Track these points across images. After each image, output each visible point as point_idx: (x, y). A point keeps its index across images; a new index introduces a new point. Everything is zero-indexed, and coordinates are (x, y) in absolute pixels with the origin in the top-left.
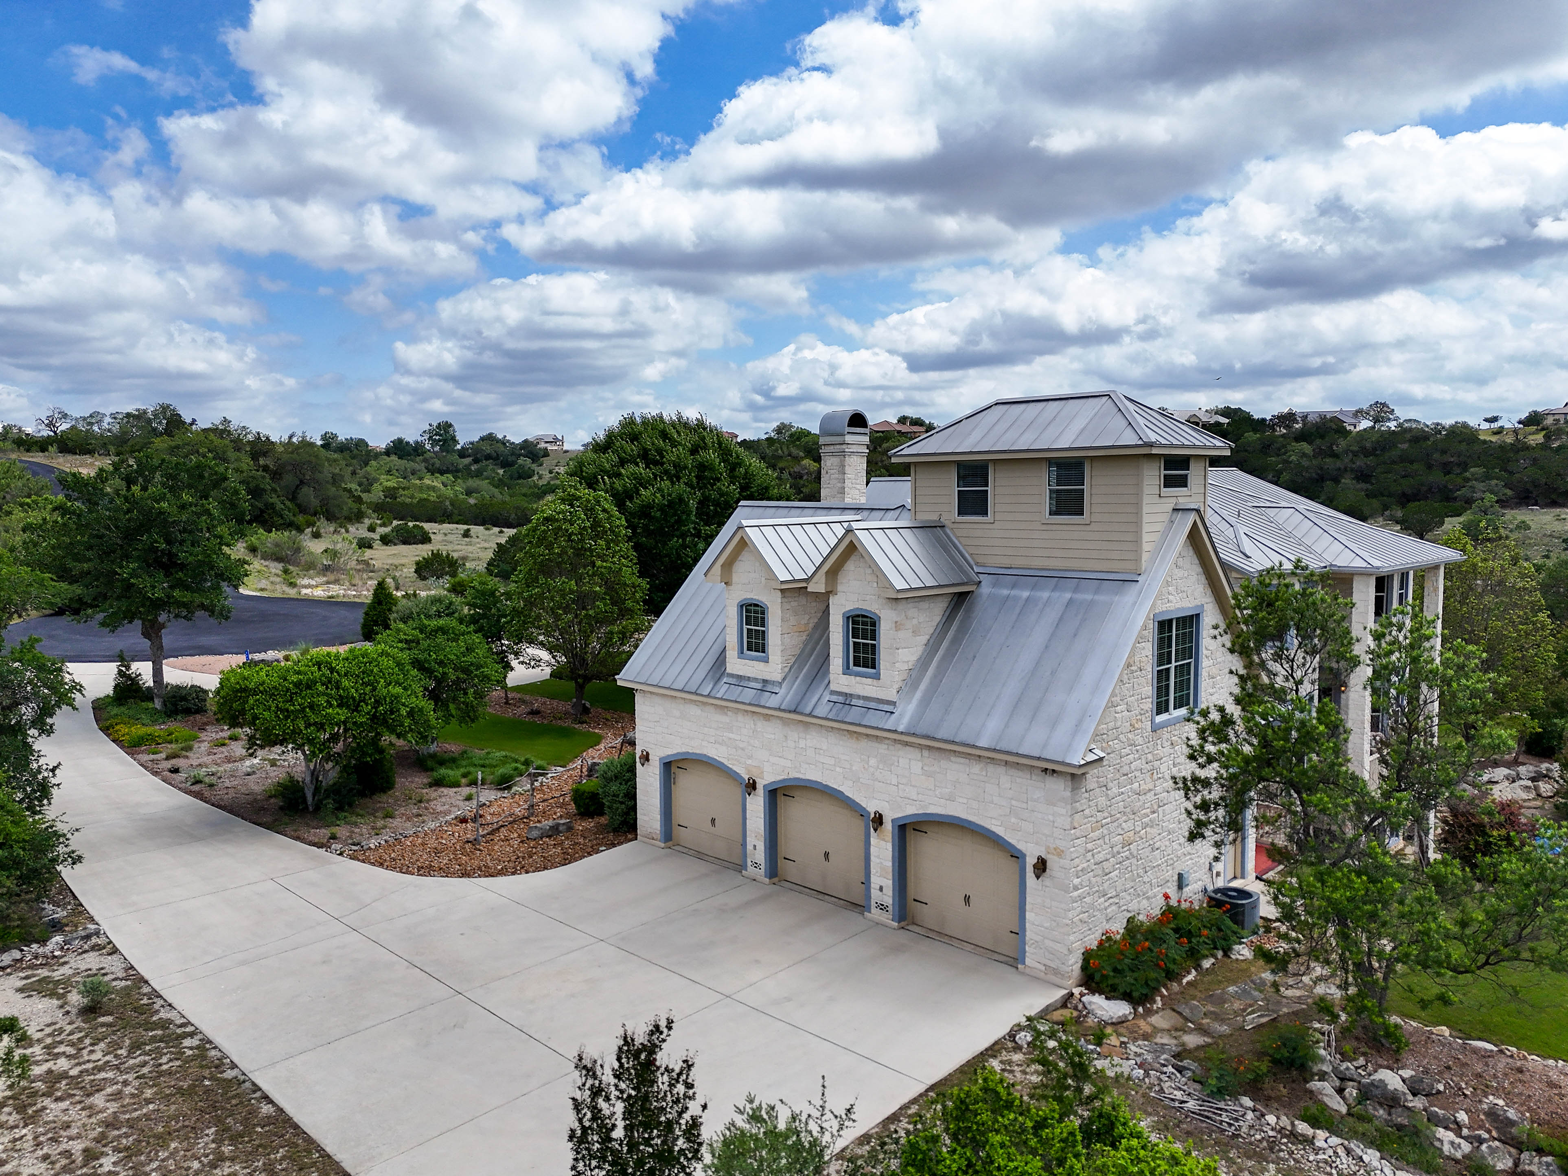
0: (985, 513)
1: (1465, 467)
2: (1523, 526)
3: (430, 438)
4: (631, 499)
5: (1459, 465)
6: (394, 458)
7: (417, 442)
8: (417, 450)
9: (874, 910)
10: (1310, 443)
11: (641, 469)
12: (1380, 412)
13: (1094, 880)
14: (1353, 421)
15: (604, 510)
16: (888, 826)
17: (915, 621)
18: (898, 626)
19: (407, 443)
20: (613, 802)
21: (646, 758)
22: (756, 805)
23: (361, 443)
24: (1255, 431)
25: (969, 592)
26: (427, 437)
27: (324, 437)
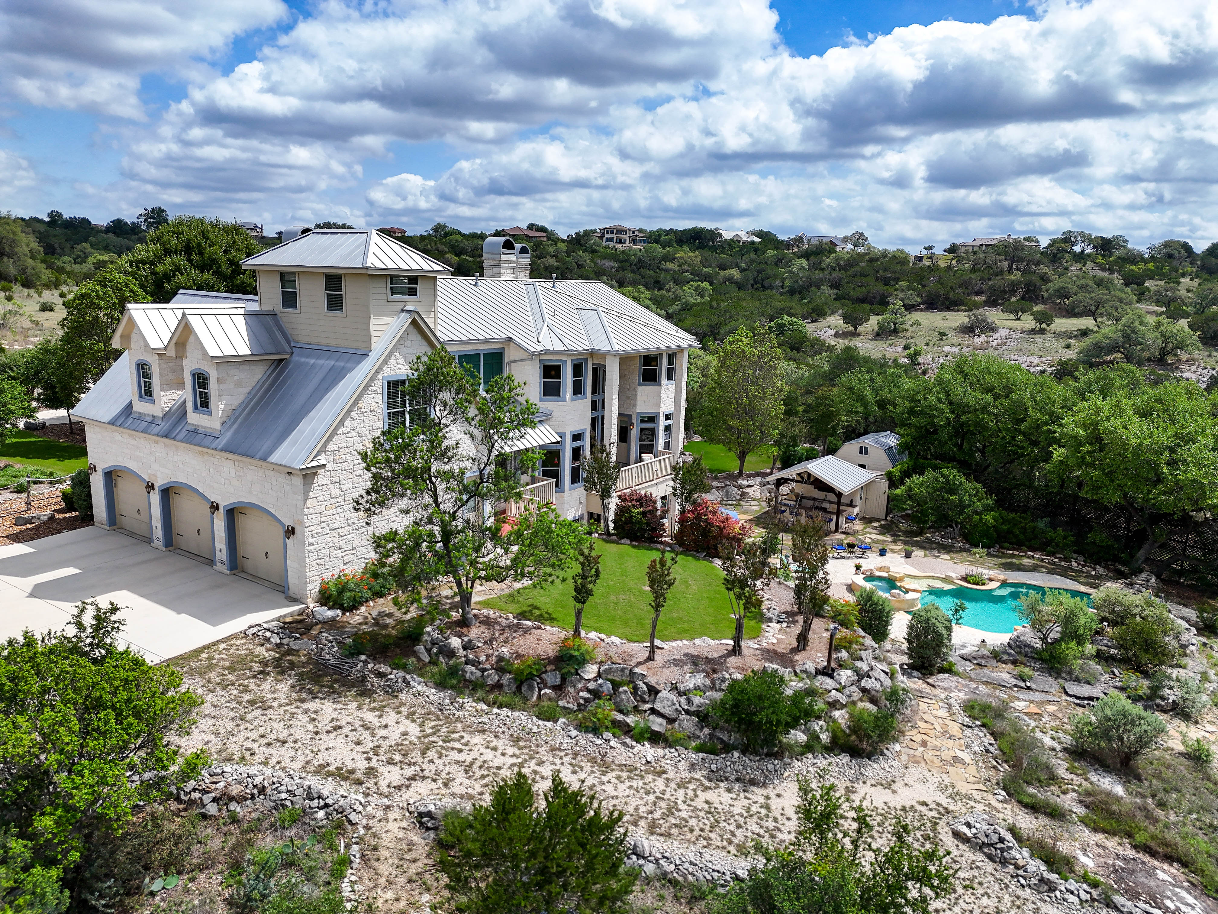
0: (296, 307)
1: (897, 280)
2: (917, 324)
3: (145, 220)
4: (169, 281)
5: (894, 279)
6: (111, 235)
7: (133, 223)
8: (134, 229)
9: (218, 564)
10: (808, 260)
11: (180, 260)
12: (859, 238)
13: (329, 540)
14: (842, 245)
15: (132, 291)
16: (221, 510)
17: (236, 378)
18: (219, 381)
19: (126, 223)
20: (79, 499)
21: (94, 469)
22: (155, 498)
23: (85, 222)
24: (776, 248)
25: (283, 360)
26: (142, 220)
27: (50, 215)
